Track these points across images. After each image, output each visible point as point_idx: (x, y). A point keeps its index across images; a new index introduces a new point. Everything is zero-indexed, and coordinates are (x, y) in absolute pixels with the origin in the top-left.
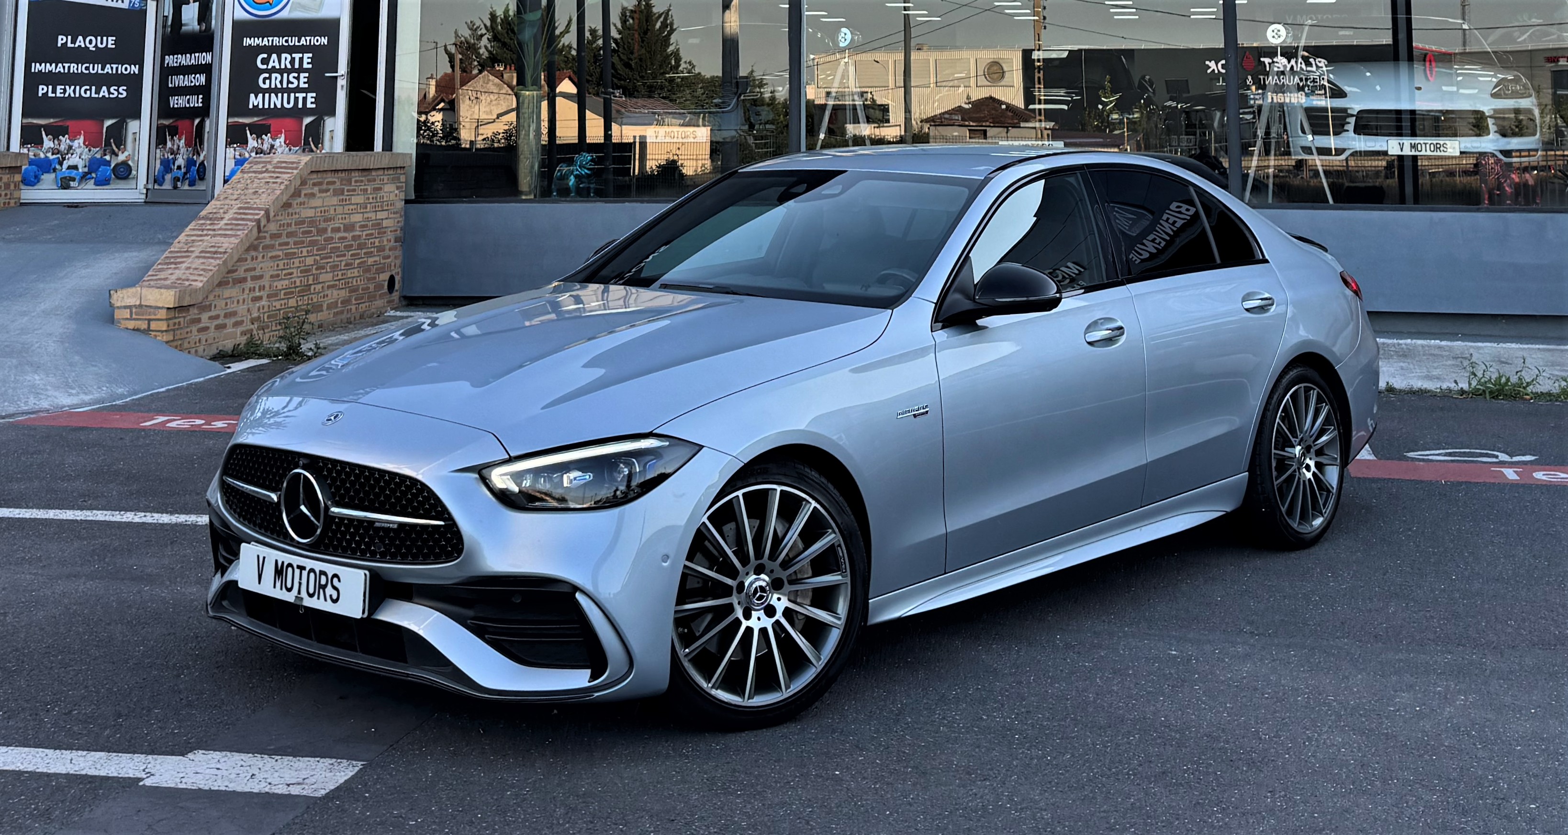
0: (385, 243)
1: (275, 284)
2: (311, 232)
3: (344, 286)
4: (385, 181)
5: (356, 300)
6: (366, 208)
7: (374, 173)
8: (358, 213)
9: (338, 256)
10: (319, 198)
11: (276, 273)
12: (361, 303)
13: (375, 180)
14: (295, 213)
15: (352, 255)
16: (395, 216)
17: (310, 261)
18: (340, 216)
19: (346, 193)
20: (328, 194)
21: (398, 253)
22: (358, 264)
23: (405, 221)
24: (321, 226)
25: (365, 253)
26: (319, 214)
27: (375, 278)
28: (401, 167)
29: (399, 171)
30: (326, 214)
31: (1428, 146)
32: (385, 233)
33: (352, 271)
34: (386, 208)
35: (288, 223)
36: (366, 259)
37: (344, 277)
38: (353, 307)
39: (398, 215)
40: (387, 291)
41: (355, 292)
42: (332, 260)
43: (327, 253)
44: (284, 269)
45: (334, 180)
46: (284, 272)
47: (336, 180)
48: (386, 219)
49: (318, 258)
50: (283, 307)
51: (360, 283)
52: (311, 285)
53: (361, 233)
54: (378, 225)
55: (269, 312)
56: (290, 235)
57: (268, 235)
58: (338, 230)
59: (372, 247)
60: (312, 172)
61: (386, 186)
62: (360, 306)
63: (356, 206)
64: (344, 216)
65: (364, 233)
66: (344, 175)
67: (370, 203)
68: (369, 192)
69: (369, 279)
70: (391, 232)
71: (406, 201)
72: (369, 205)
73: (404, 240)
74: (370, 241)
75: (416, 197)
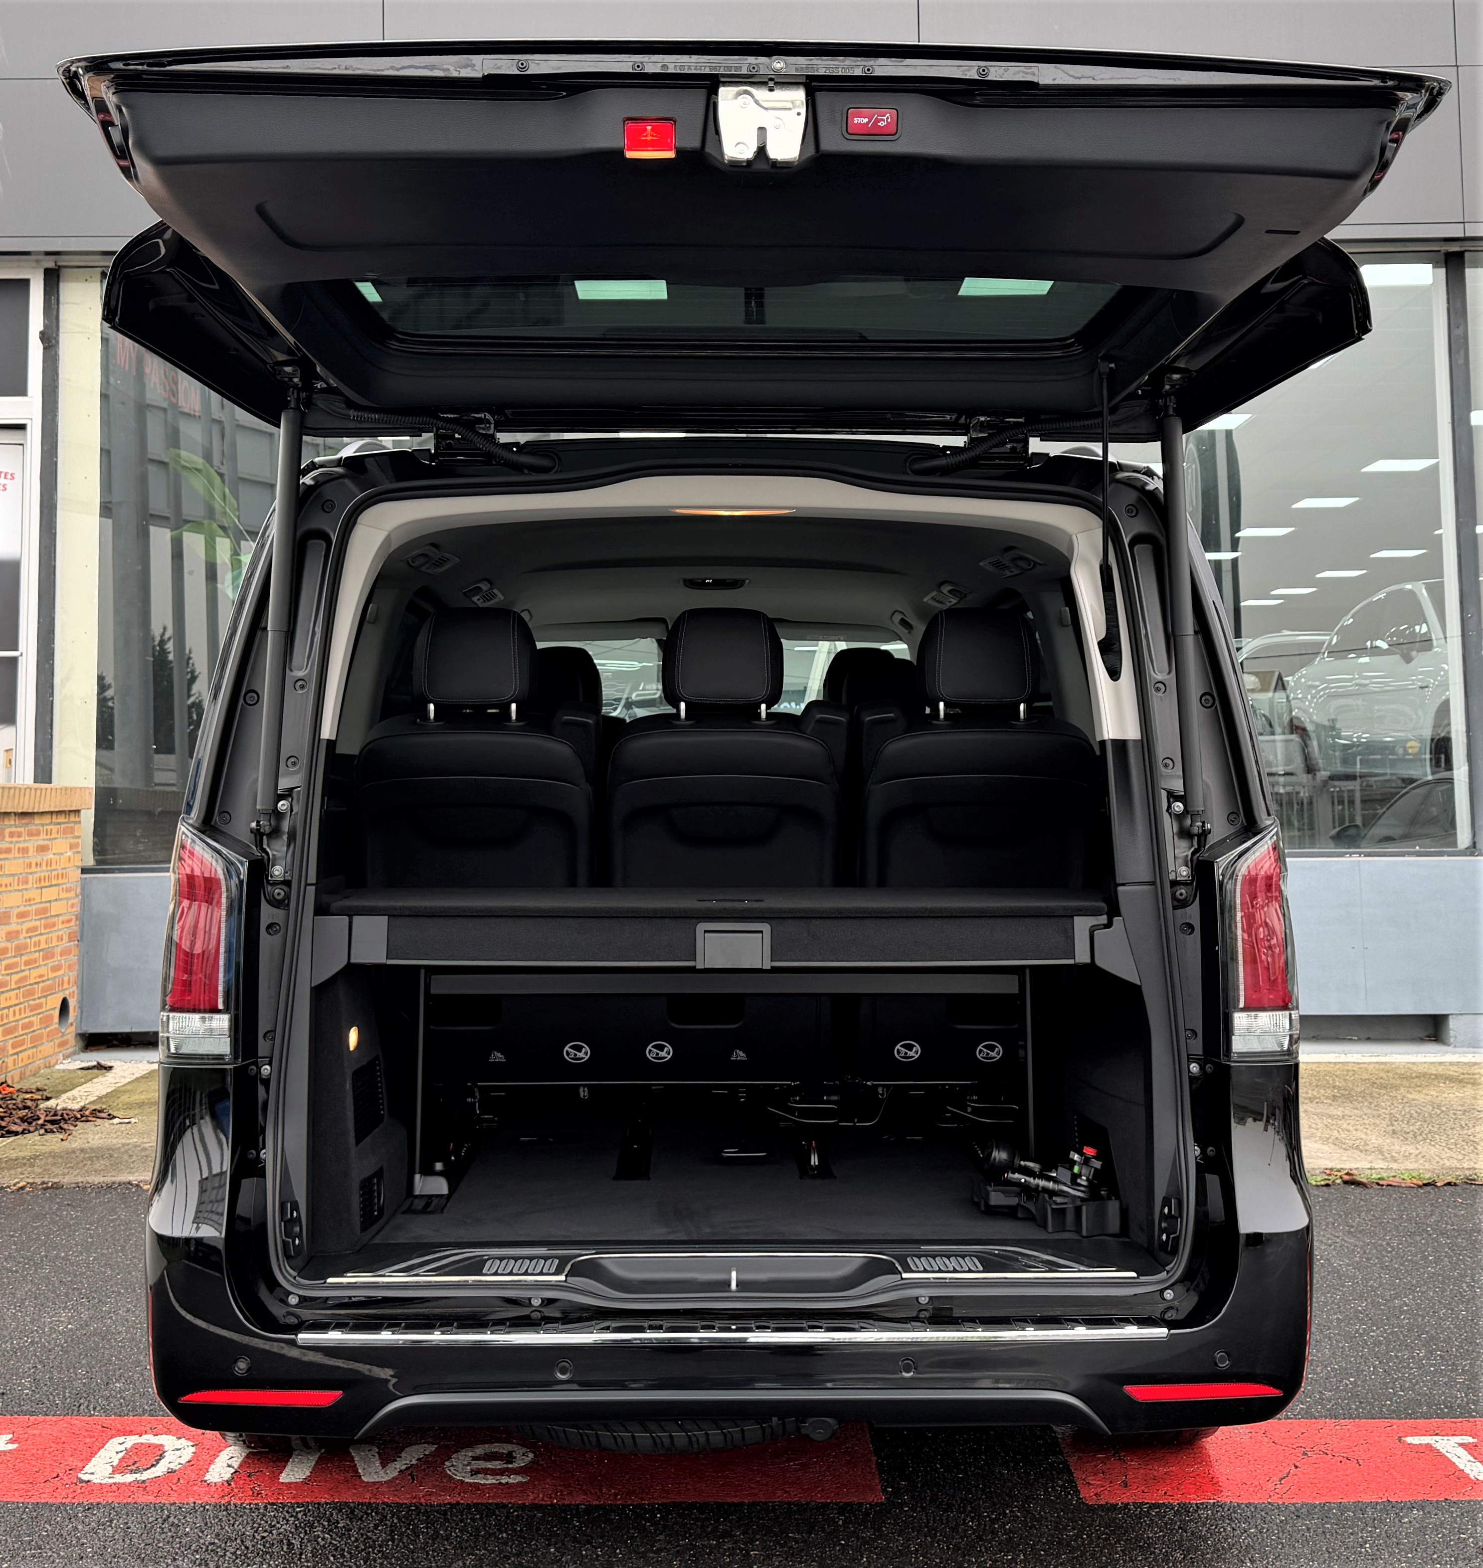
0: (55, 942)
4: (54, 835)
6: (27, 882)
7: (37, 820)
8: (15, 891)
12: (21, 1052)
13: (38, 833)
16: (68, 895)
21: (73, 958)
22: (16, 983)
23: (83, 902)
25: (27, 963)
27: (40, 1006)
28: (74, 811)
29: (73, 818)
32: (54, 925)
33: (7, 995)
34: (56, 882)
36: (27, 973)
39: (72, 894)
40: (58, 1026)
48: (56, 900)
51: (20, 1016)
54: (45, 913)
59: (35, 952)
61: (54, 842)
63: (11, 879)
65: (25, 927)
67: (31, 873)
68: (30, 854)
69: (33, 1008)
70: (63, 923)
71: (84, 871)
72: (30, 876)
73: (82, 937)
74: (33, 939)
75: (98, 862)
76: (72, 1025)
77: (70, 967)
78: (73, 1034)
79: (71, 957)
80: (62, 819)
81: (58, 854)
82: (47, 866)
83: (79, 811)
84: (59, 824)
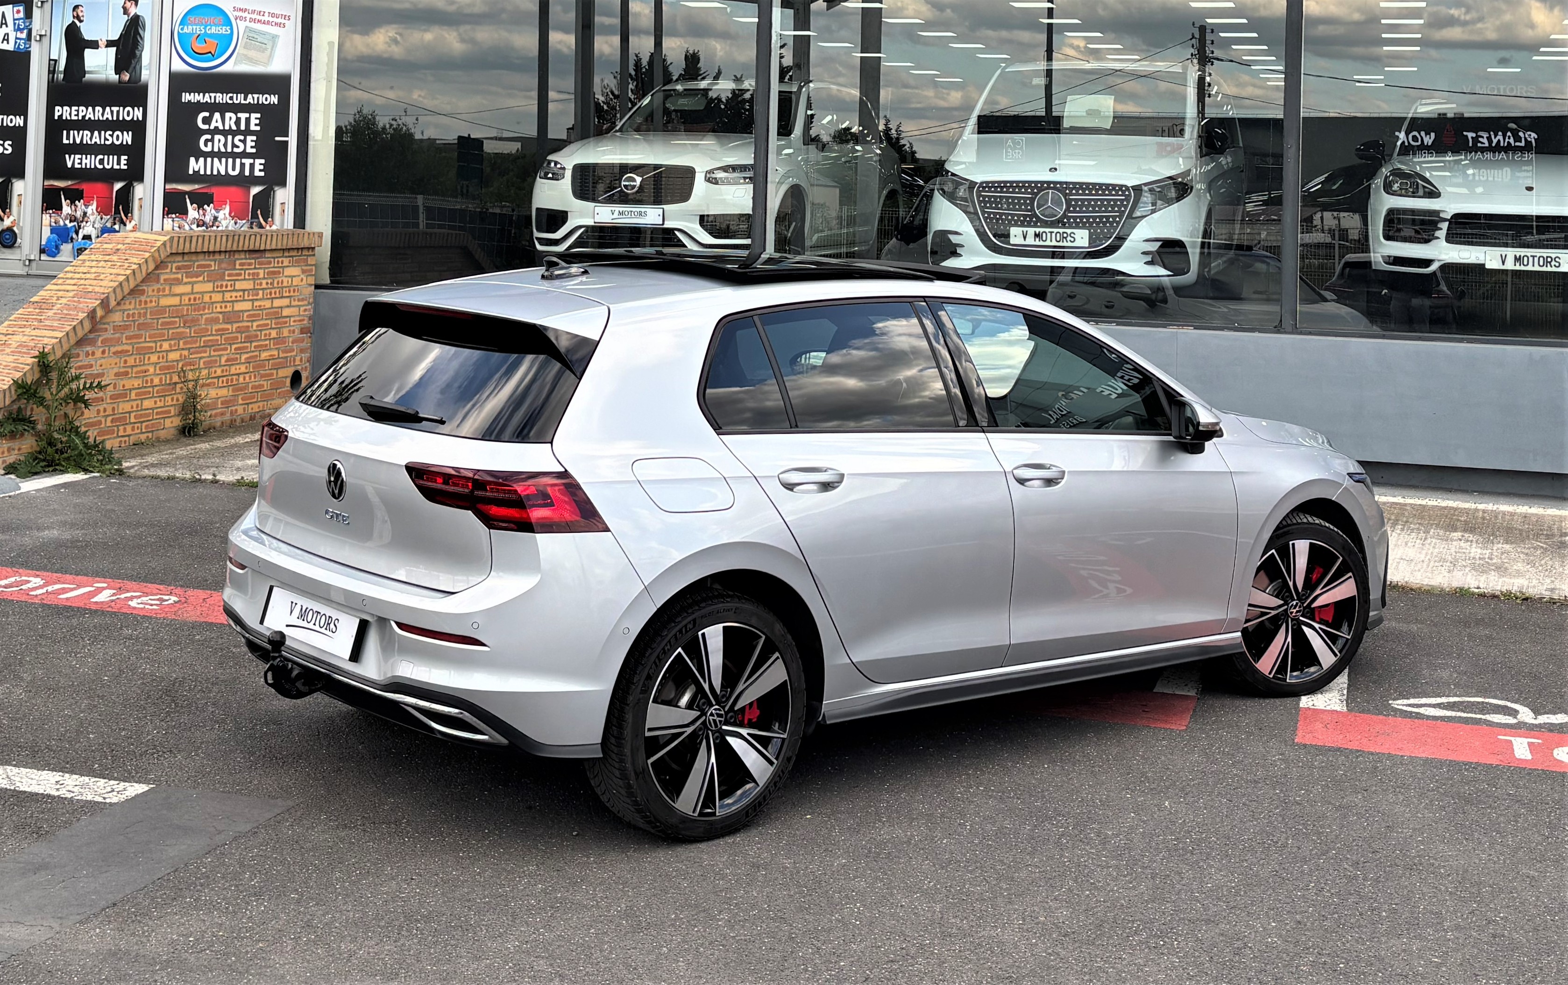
0: (285, 332)
1: (122, 383)
2: (176, 322)
3: (225, 384)
4: (286, 263)
5: (242, 399)
6: (257, 294)
7: (268, 255)
8: (244, 300)
9: (214, 351)
10: (186, 283)
11: (122, 370)
12: (251, 403)
13: (271, 262)
14: (151, 301)
15: (236, 349)
16: (300, 303)
17: (174, 356)
18: (218, 305)
19: (227, 278)
20: (201, 279)
21: (306, 344)
22: (246, 359)
23: (315, 309)
24: (190, 318)
25: (255, 347)
26: (187, 302)
27: (272, 374)
28: (308, 248)
29: (305, 252)
30: (197, 302)
32: (286, 323)
33: (238, 367)
34: (287, 294)
35: (139, 313)
36: (257, 353)
37: (225, 374)
38: (240, 410)
39: (306, 303)
40: (288, 388)
41: (241, 390)
42: (207, 354)
43: (199, 347)
44: (136, 366)
45: (208, 263)
46: (135, 370)
47: (213, 263)
48: (288, 306)
49: (186, 353)
50: (135, 409)
51: (252, 381)
52: (176, 383)
53: (250, 324)
54: (276, 315)
55: (114, 414)
56: (141, 326)
57: (110, 328)
58: (216, 321)
59: (266, 340)
60: (171, 254)
61: (285, 269)
62: (250, 406)
63: (241, 293)
64: (223, 305)
65: (255, 324)
66: (223, 256)
67: (263, 289)
68: (261, 276)
69: (262, 376)
70: (294, 321)
71: (317, 287)
72: (261, 292)
73: (314, 330)
74: (263, 333)
75: (332, 281)
77: (302, 351)
79: (304, 344)
80: (295, 253)
81: (290, 276)
82: (278, 283)
83: (312, 248)
84: (292, 256)
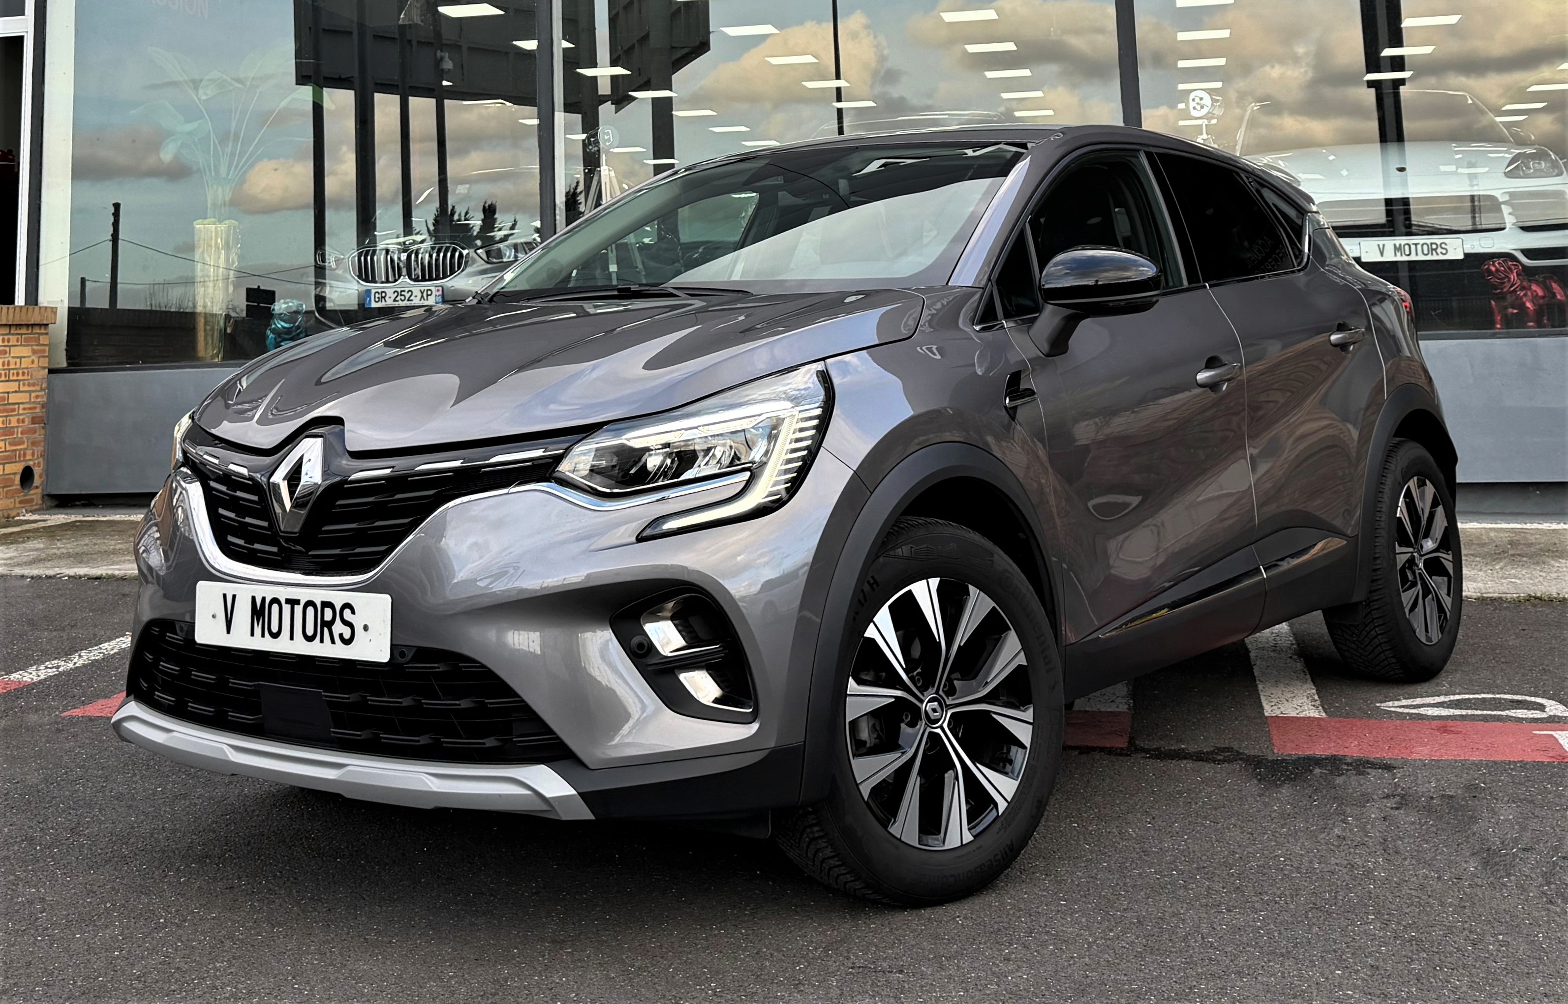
16: (30, 389)
21: (39, 436)
23: (49, 396)
28: (40, 325)
31: (1419, 247)
39: (38, 388)
40: (19, 487)
48: (16, 392)
61: (12, 348)
70: (24, 409)
71: (51, 370)
73: (48, 420)
75: (69, 364)
76: (37, 487)
77: (34, 444)
78: (40, 496)
79: (36, 435)
80: (24, 331)
81: (17, 357)
83: (47, 325)
84: (21, 334)
